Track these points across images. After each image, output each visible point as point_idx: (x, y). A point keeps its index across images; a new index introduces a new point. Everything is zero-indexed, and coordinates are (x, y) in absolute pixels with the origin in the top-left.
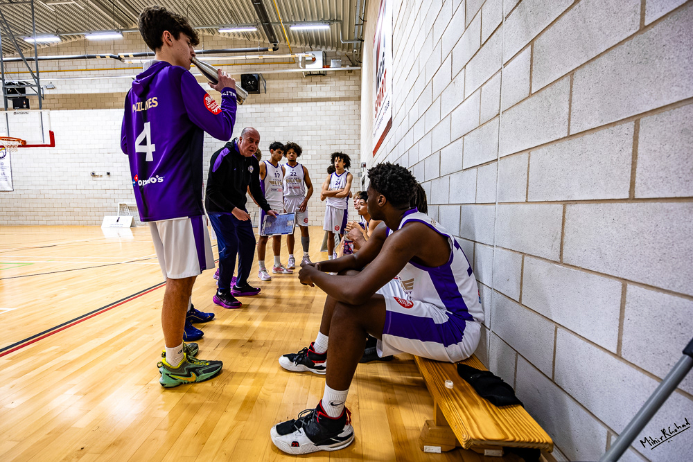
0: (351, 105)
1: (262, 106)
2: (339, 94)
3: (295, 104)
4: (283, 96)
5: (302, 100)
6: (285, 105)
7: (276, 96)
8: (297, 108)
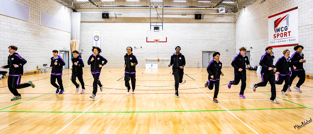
0: (232, 25)
1: (202, 24)
2: (228, 21)
3: (213, 24)
4: (209, 21)
5: (215, 23)
6: (210, 24)
7: (206, 21)
8: (214, 25)
